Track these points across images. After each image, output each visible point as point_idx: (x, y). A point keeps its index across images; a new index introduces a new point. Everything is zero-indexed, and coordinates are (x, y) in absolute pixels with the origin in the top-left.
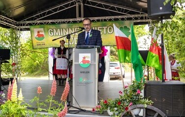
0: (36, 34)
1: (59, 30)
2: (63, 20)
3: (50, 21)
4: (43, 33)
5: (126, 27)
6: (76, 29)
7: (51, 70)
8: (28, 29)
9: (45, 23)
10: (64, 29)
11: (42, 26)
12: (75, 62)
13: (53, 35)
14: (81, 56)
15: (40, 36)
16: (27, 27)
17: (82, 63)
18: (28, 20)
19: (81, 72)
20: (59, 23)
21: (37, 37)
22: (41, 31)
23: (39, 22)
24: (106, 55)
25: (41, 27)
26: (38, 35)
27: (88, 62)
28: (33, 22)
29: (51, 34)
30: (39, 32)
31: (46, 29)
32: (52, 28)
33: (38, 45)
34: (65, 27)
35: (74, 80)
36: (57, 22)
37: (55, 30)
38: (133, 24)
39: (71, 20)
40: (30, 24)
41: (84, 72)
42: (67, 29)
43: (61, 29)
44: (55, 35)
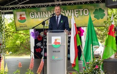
0: (18, 17)
1: (39, 13)
2: (42, 4)
3: (31, 5)
4: (25, 16)
7: (32, 50)
8: (11, 13)
9: (26, 7)
10: (43, 12)
11: (24, 9)
12: (49, 43)
13: (34, 17)
14: (53, 39)
15: (22, 19)
16: (10, 11)
17: (54, 44)
18: (11, 5)
19: (53, 52)
20: (39, 7)
21: (20, 20)
22: (23, 15)
23: (21, 6)
24: (83, 35)
25: (23, 11)
26: (20, 18)
27: (59, 43)
28: (16, 6)
29: (33, 17)
30: (21, 15)
31: (27, 12)
32: (33, 11)
33: (20, 27)
34: (45, 11)
35: (48, 58)
36: (37, 6)
37: (35, 13)
39: (50, 4)
40: (13, 8)
41: (55, 52)
42: (47, 12)
43: (41, 12)
44: (36, 17)
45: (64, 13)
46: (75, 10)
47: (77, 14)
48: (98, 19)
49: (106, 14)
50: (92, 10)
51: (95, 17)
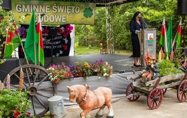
1: (28, 6)
5: (90, 8)
6: (47, 6)
10: (34, 6)
13: (21, 11)
24: (71, 32)
29: (19, 10)
34: (36, 4)
37: (24, 6)
38: (95, 5)
41: (150, 45)
42: (38, 6)
43: (31, 6)
44: (23, 11)
45: (57, 9)
46: (68, 7)
47: (69, 11)
48: (87, 17)
49: (94, 14)
50: (82, 8)
51: (84, 15)
